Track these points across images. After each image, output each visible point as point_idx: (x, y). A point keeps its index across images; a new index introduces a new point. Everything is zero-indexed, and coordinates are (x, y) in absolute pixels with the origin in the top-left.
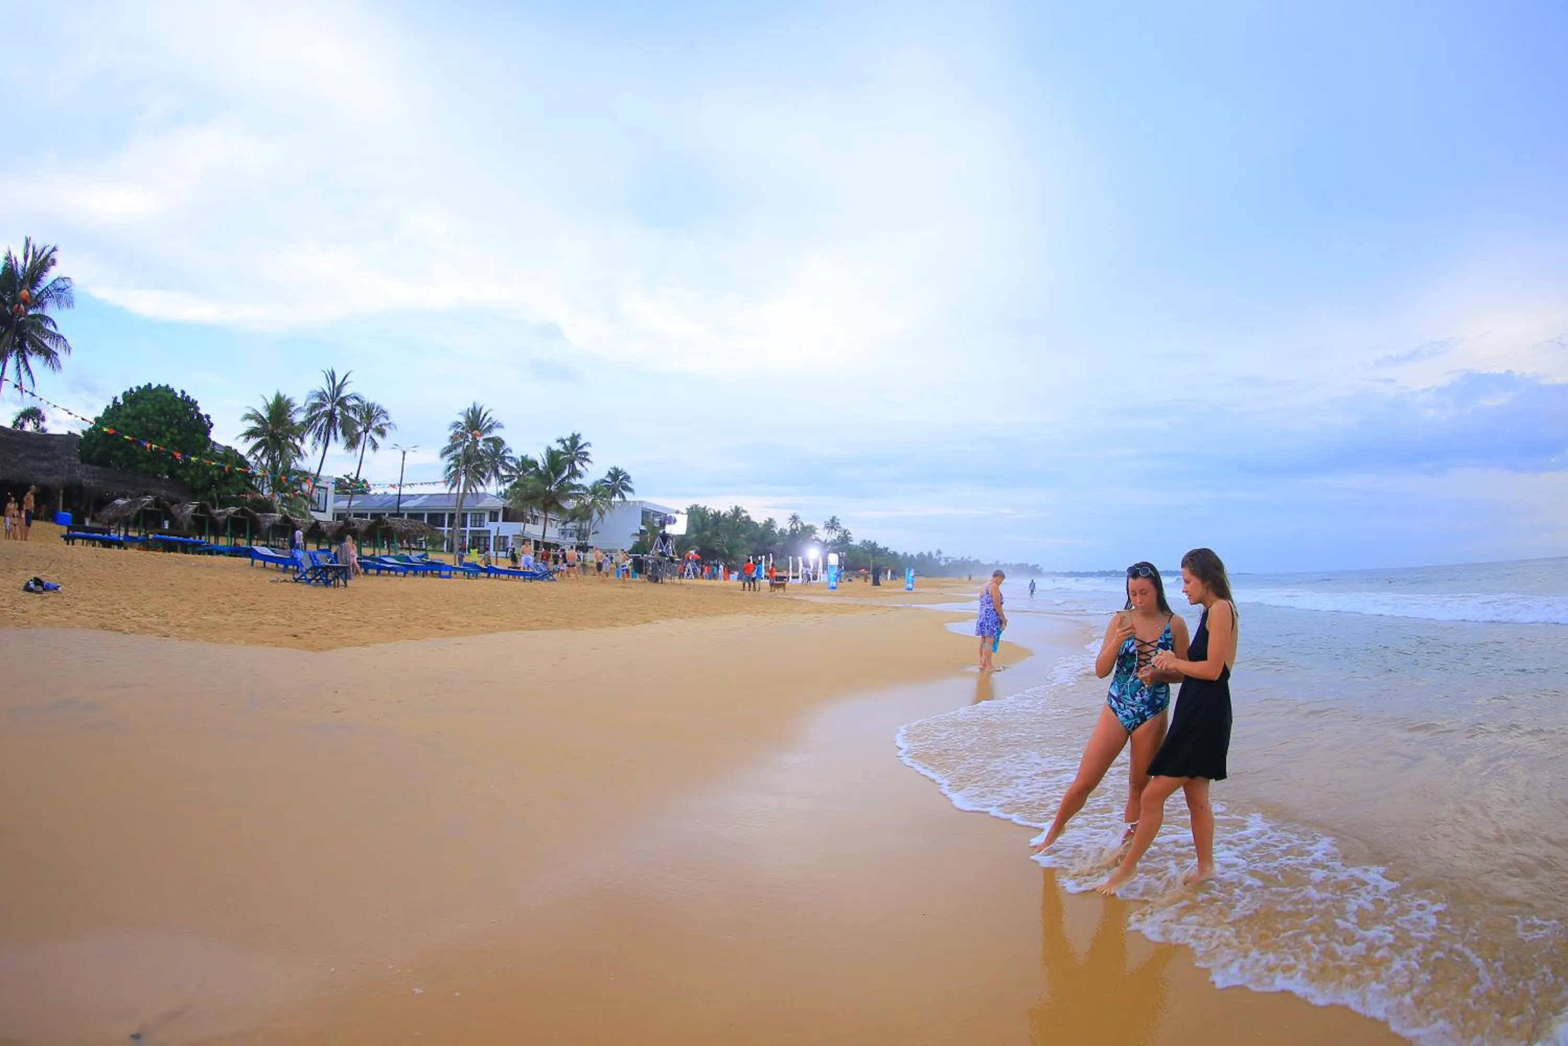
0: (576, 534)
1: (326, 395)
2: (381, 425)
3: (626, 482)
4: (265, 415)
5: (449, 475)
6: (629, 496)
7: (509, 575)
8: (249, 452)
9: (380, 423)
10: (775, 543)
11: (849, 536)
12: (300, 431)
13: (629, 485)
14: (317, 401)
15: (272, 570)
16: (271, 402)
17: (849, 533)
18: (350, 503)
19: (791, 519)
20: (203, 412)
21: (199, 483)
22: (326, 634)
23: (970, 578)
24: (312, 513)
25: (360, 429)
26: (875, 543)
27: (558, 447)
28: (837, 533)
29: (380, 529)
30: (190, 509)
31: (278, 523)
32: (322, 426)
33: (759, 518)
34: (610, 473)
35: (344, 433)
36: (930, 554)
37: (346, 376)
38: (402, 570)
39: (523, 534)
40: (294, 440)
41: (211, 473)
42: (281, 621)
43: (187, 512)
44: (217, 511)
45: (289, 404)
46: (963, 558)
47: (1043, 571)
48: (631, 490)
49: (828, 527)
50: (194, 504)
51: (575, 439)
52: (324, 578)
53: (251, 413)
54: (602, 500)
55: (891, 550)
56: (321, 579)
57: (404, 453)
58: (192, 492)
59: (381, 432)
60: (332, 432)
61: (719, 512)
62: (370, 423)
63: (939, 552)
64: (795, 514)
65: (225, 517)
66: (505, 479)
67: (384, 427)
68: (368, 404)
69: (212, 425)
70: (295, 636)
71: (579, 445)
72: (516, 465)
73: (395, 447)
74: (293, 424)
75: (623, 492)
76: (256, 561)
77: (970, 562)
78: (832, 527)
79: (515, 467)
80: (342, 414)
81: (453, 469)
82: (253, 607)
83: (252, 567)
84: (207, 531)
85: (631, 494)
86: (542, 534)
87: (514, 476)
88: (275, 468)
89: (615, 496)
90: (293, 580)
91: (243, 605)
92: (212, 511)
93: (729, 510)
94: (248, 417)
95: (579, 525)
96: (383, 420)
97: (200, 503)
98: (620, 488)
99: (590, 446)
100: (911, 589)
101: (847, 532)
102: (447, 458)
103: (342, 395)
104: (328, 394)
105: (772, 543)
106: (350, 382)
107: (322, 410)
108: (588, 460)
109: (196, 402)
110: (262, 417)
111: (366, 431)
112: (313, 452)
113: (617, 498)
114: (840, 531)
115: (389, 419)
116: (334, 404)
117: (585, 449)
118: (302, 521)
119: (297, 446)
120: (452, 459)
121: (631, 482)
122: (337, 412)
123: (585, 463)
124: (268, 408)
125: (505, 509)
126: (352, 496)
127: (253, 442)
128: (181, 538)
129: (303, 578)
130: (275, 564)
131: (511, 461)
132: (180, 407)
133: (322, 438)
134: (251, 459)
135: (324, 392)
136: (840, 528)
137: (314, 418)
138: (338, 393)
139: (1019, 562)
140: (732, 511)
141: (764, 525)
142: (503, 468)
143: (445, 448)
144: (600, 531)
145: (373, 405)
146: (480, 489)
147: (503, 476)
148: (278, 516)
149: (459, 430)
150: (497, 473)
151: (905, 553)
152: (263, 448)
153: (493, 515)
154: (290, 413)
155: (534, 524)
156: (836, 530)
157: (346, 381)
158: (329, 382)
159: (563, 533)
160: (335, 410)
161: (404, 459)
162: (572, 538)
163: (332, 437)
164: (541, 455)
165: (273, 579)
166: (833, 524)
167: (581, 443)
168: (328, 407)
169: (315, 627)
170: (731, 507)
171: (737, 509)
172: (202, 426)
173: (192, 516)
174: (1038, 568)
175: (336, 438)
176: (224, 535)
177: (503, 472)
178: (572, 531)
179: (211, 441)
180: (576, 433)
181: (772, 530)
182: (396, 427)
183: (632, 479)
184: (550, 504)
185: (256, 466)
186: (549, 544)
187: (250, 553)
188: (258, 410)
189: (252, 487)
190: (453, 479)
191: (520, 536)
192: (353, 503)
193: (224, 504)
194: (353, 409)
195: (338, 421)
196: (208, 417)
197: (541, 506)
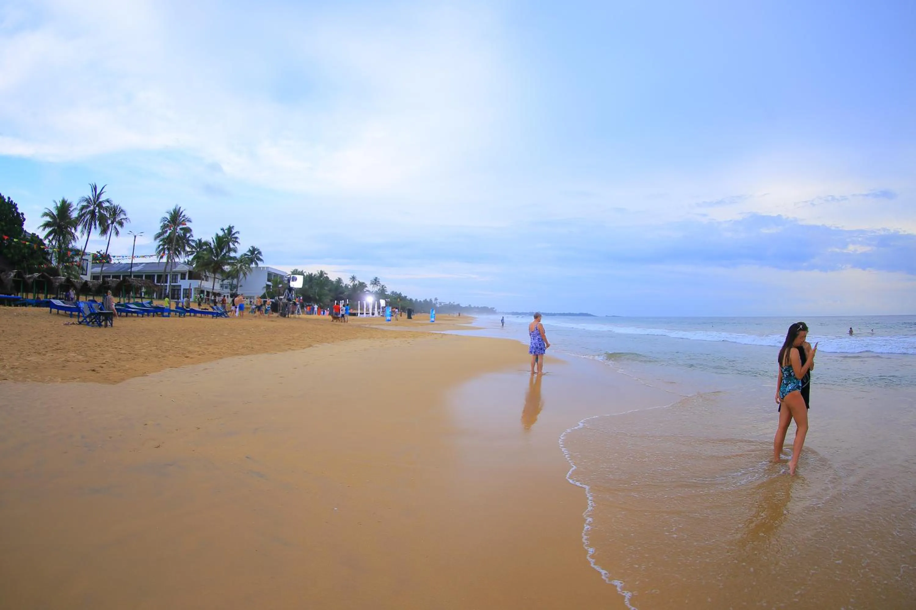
0: (229, 287)
1: (91, 200)
2: (121, 219)
3: (259, 256)
4: (55, 213)
5: (159, 251)
6: (260, 264)
7: (201, 314)
8: (45, 237)
9: (121, 218)
10: (343, 293)
11: (385, 289)
12: (75, 223)
13: (261, 257)
14: (85, 204)
15: (62, 315)
16: (59, 205)
17: (385, 287)
18: (102, 269)
19: (351, 278)
20: (20, 211)
21: (16, 258)
22: (114, 367)
23: (459, 315)
24: (81, 276)
25: (109, 222)
26: (400, 293)
27: (221, 234)
28: (378, 287)
29: (125, 286)
30: (12, 275)
31: (63, 283)
32: (88, 219)
33: (333, 277)
34: (250, 250)
35: (100, 224)
36: (431, 300)
37: (103, 188)
38: (140, 313)
39: (200, 287)
40: (71, 229)
41: (23, 251)
42: (80, 357)
43: (10, 277)
44: (28, 276)
45: (70, 205)
46: (450, 303)
47: (497, 311)
48: (261, 260)
49: (372, 284)
50: (14, 272)
51: (230, 229)
52: (98, 321)
53: (48, 212)
54: (246, 266)
55: (409, 297)
56: (96, 321)
57: (135, 237)
58: (12, 264)
59: (121, 224)
60: (93, 223)
61: (312, 274)
62: (115, 219)
63: (436, 299)
64: (354, 275)
65: (32, 280)
66: (189, 253)
67: (123, 220)
68: (114, 206)
69: (24, 219)
70: (94, 371)
71: (233, 233)
72: (196, 245)
73: (130, 233)
74: (71, 219)
75: (257, 261)
76: (53, 310)
77: (454, 305)
78: (375, 284)
79: (195, 246)
80: (99, 212)
81: (161, 247)
82: (58, 346)
83: (51, 314)
84: (22, 291)
85: (262, 262)
86: (212, 287)
87: (195, 252)
88: (60, 247)
89: (252, 264)
90: (78, 323)
91: (51, 345)
92: (24, 276)
93: (317, 273)
94: (46, 214)
95: (231, 281)
96: (122, 216)
97: (18, 272)
98: (255, 259)
99: (239, 233)
100: (433, 322)
101: (384, 287)
102: (158, 240)
103: (100, 200)
104: (92, 200)
105: (342, 293)
106: (104, 192)
107: (88, 210)
108: (237, 242)
109: (16, 205)
110: (53, 214)
111: (112, 223)
112: (81, 237)
113: (253, 265)
114: (380, 286)
115: (126, 215)
116: (95, 205)
117: (236, 235)
118: (77, 281)
119: (73, 233)
120: (161, 241)
121: (262, 255)
122: (97, 211)
123: (236, 244)
124: (57, 208)
125: (190, 272)
126: (103, 264)
127: (48, 230)
128: (6, 296)
129: (85, 321)
130: (64, 312)
131: (193, 242)
132: (7, 208)
133: (87, 228)
134: (46, 242)
135: (90, 198)
136: (380, 284)
137: (83, 215)
138: (98, 198)
139: (483, 306)
140: (319, 273)
141: (336, 282)
142: (188, 247)
143: (157, 234)
144: (243, 285)
145: (117, 207)
146: (177, 260)
147: (188, 252)
148: (63, 278)
149: (166, 222)
150: (184, 250)
151: (416, 300)
152: (53, 234)
153: (183, 276)
154: (69, 212)
155: (206, 281)
156: (377, 285)
157: (103, 190)
158: (93, 191)
159: (222, 286)
160: (95, 210)
161: (135, 241)
162: (227, 290)
163: (93, 227)
164: (213, 238)
165: (66, 322)
166: (376, 282)
167: (234, 231)
168: (92, 208)
169: (104, 362)
170: (318, 271)
171: (321, 272)
172: (19, 220)
173: (13, 280)
174: (494, 310)
175: (95, 228)
176: (32, 292)
177: (188, 249)
178: (227, 285)
179: (23, 230)
180: (231, 226)
181: (341, 285)
182: (130, 221)
183: (262, 254)
184: (217, 269)
185: (48, 246)
186: (215, 293)
187: (49, 304)
188: (52, 211)
189: (47, 260)
190: (160, 252)
191: (198, 288)
192: (104, 269)
193: (31, 272)
194: (106, 209)
195: (97, 216)
196: (22, 214)
197: (212, 270)
